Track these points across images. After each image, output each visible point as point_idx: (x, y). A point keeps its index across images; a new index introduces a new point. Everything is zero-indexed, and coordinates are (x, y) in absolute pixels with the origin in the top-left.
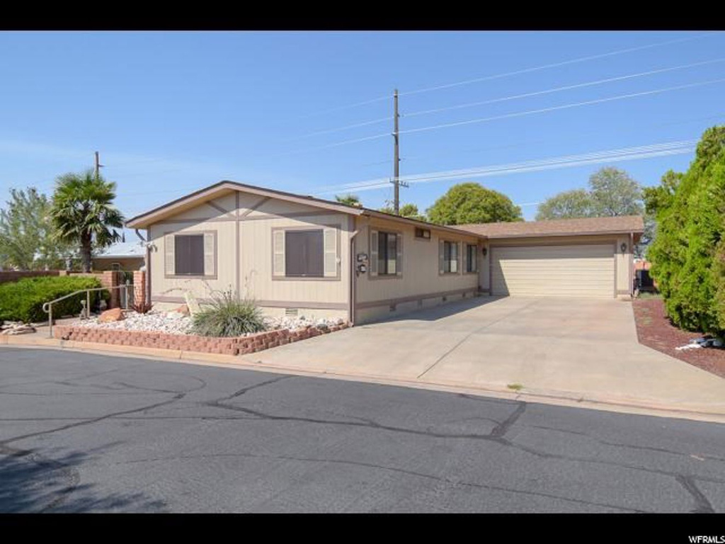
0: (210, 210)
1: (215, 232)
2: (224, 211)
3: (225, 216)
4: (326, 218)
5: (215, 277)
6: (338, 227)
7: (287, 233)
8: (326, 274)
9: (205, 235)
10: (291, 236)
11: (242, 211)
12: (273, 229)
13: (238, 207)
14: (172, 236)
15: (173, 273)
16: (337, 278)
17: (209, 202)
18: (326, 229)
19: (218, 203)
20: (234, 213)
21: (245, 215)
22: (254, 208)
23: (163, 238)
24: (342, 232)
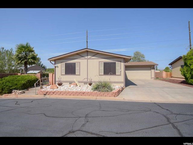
0: (78, 56)
1: (80, 62)
2: (83, 57)
3: (83, 58)
4: (117, 59)
5: (79, 75)
6: (121, 62)
7: (104, 63)
8: (117, 74)
9: (76, 63)
10: (105, 64)
11: (89, 57)
12: (99, 62)
13: (87, 56)
14: (64, 63)
15: (65, 74)
16: (120, 75)
17: (77, 54)
18: (117, 62)
19: (80, 54)
20: (86, 57)
21: (90, 58)
22: (93, 56)
23: (60, 64)
24: (122, 63)
